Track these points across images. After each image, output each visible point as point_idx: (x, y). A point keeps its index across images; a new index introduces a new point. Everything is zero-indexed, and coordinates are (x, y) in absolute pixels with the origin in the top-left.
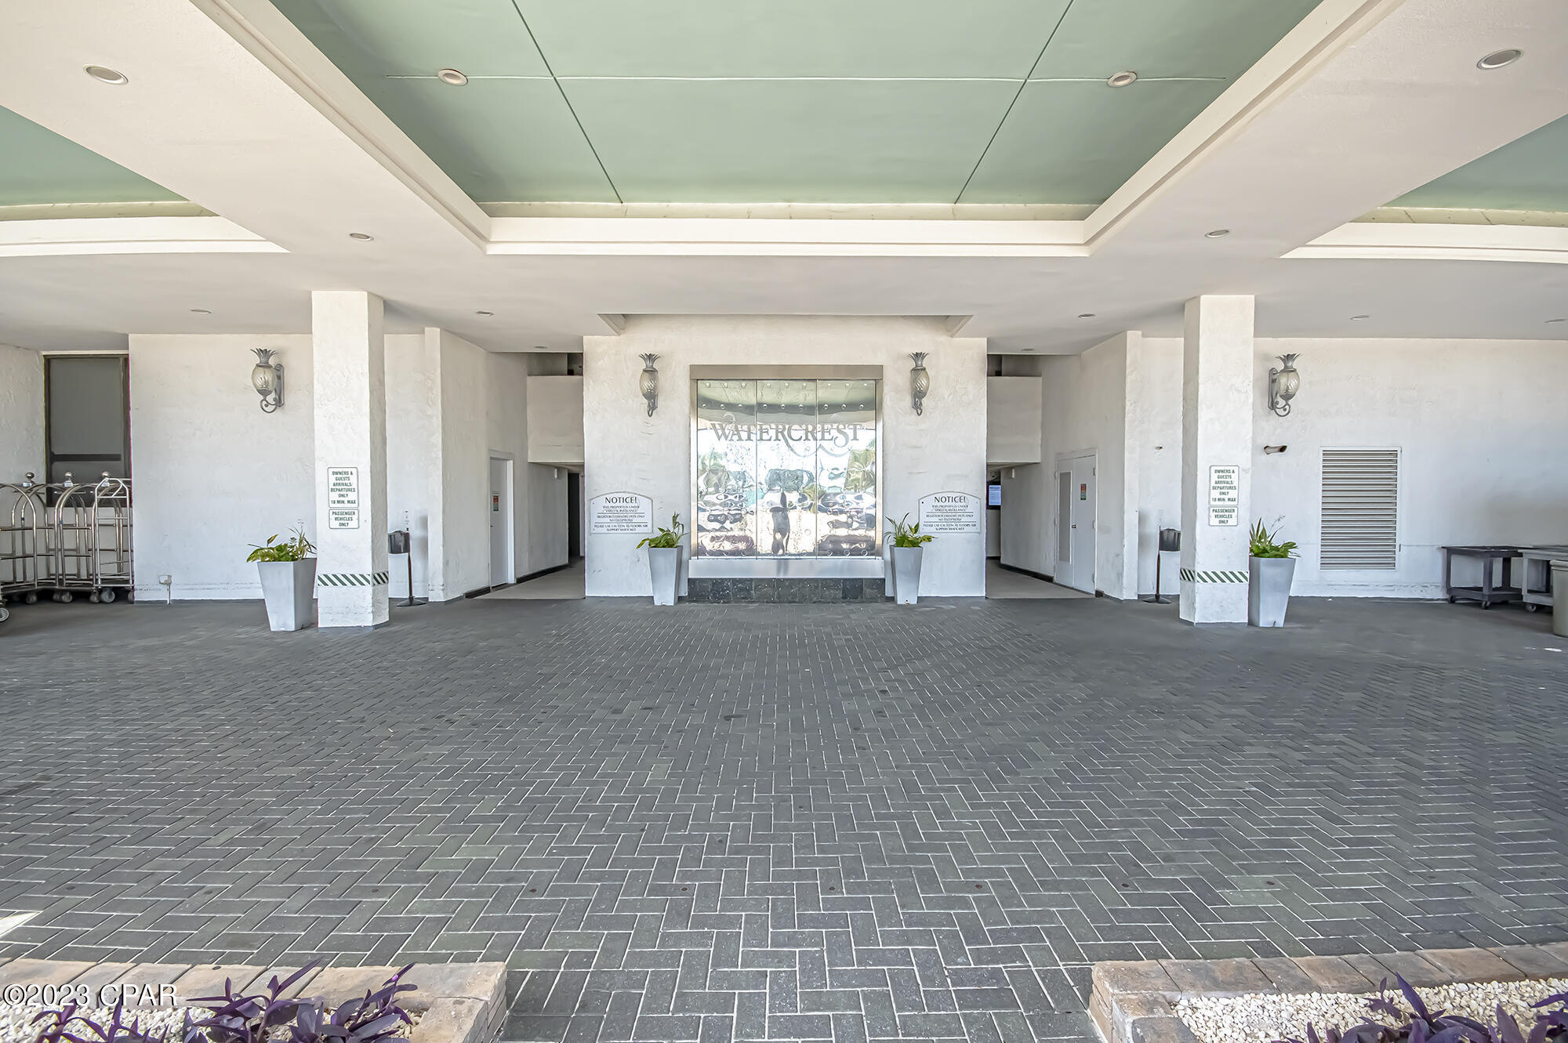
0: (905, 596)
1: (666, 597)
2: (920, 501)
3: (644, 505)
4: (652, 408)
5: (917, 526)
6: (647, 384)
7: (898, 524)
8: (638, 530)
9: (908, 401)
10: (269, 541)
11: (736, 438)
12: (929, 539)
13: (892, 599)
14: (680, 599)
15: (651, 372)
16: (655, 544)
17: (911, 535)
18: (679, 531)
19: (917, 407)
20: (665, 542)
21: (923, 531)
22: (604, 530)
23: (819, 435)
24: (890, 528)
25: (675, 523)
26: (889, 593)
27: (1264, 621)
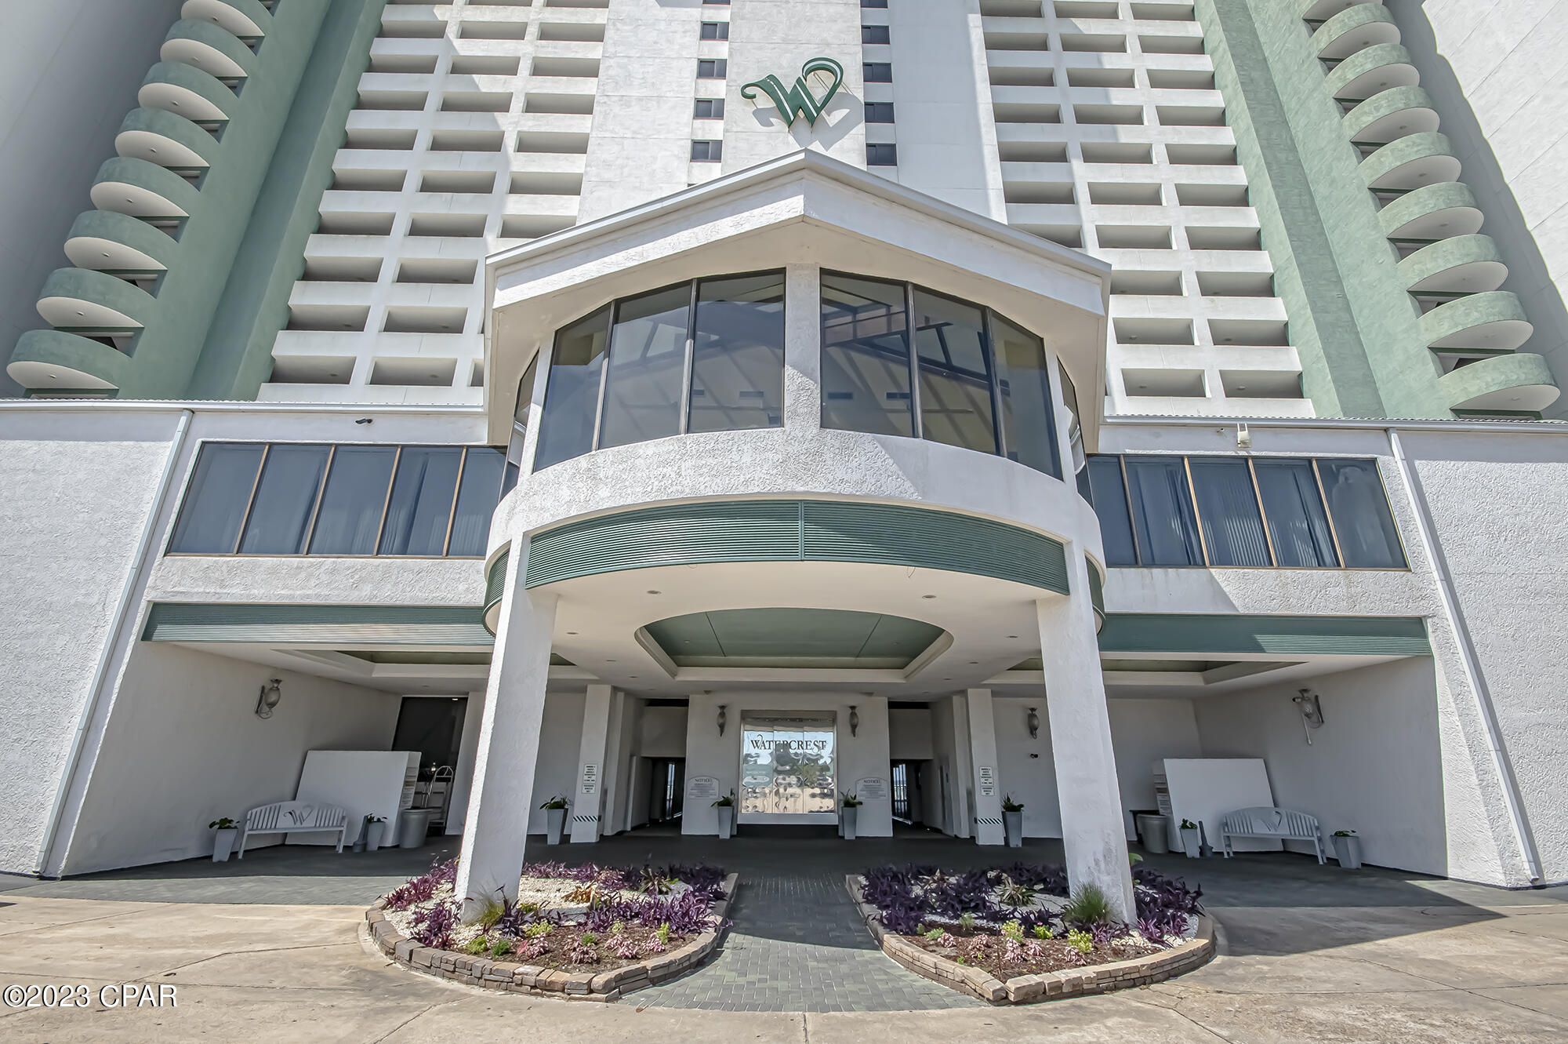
0: (849, 835)
1: (725, 834)
2: (856, 783)
3: (715, 783)
4: (722, 732)
5: (855, 796)
6: (721, 721)
7: (845, 794)
8: (711, 797)
9: (849, 729)
10: (552, 799)
11: (763, 747)
12: (861, 803)
13: (843, 837)
14: (732, 836)
15: (722, 715)
16: (721, 804)
17: (851, 801)
18: (732, 797)
19: (854, 732)
20: (726, 803)
21: (858, 799)
22: (693, 797)
23: (805, 748)
24: (841, 797)
25: (732, 794)
26: (840, 834)
27: (1012, 844)
